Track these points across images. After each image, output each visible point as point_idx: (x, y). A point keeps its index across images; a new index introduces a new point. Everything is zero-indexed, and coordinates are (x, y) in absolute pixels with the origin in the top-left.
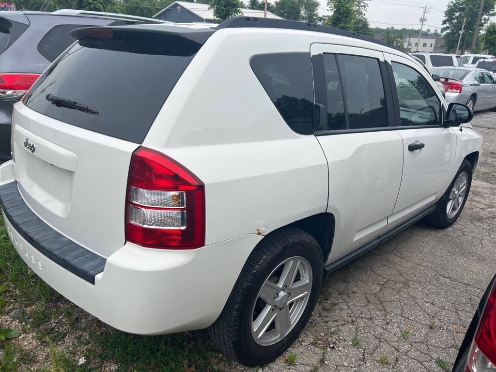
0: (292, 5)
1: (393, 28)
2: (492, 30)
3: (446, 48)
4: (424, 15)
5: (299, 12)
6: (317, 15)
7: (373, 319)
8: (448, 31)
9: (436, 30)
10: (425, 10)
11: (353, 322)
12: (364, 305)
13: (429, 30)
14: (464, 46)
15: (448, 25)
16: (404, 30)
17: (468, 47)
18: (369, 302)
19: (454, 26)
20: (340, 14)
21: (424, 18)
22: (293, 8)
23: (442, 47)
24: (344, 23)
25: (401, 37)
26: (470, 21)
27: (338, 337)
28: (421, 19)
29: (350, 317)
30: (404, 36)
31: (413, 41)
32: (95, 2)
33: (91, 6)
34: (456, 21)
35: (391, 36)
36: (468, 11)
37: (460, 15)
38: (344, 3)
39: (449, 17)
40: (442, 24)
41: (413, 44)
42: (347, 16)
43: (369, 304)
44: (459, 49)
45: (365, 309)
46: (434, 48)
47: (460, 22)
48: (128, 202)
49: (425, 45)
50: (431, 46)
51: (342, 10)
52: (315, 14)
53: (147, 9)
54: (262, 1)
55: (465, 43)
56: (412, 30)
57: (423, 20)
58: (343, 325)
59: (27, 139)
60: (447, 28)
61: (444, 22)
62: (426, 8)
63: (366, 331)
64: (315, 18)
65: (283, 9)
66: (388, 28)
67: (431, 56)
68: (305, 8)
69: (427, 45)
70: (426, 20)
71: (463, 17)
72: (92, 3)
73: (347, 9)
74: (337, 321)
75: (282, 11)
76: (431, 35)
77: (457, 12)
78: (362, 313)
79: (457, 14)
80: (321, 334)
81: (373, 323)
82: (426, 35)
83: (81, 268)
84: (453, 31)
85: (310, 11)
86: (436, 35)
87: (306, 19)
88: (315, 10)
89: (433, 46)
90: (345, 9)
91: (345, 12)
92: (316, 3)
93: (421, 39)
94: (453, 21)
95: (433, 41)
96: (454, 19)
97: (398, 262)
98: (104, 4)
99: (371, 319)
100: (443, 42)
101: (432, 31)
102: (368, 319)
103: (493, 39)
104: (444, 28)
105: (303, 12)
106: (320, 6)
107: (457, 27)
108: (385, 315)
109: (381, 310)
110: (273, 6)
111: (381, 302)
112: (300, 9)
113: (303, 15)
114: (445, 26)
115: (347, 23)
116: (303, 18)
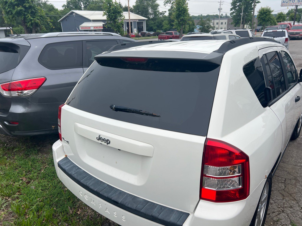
0: (143, 7)
1: (201, 15)
2: (263, 12)
3: (234, 24)
4: (220, 6)
5: (148, 11)
6: (159, 12)
7: (293, 207)
8: (234, 14)
9: (226, 14)
10: (220, 3)
11: (283, 211)
12: (282, 198)
13: (222, 14)
14: (244, 22)
15: (233, 11)
16: (208, 16)
17: (247, 22)
18: (283, 195)
19: (237, 10)
20: (180, 11)
21: (220, 8)
22: (144, 8)
23: (232, 24)
24: (183, 17)
25: (209, 20)
26: (246, 7)
27: (281, 223)
28: (219, 9)
29: (279, 208)
30: (210, 19)
31: (216, 21)
32: (34, 19)
33: (32, 22)
34: (238, 8)
35: (204, 20)
36: (244, 2)
37: (240, 4)
38: (182, 5)
39: (233, 6)
40: (231, 11)
41: (215, 24)
42: (184, 13)
43: (284, 197)
44: (242, 24)
45: (284, 201)
46: (227, 25)
47: (240, 9)
48: (203, 175)
49: (222, 23)
50: (225, 24)
51: (181, 9)
52: (157, 11)
53: (53, 17)
54: (125, 6)
55: (245, 20)
56: (213, 16)
57: (220, 9)
58: (278, 214)
59: (100, 136)
60: (233, 13)
61: (231, 9)
62: (221, 2)
63: (294, 216)
64: (158, 13)
65: (138, 9)
66: (199, 15)
67: (236, 32)
68: (152, 8)
69: (223, 23)
70: (221, 9)
71: (242, 5)
72: (33, 20)
73: (184, 8)
74: (274, 212)
75: (137, 11)
76: (224, 17)
77: (238, 3)
78: (284, 204)
79: (238, 4)
80: (271, 223)
81: (294, 209)
82: (221, 17)
83: (169, 221)
84: (237, 14)
85: (155, 10)
86: (227, 17)
87: (152, 14)
88: (157, 9)
89: (227, 23)
90: (183, 8)
91: (183, 10)
92: (157, 5)
93: (220, 20)
94: (236, 8)
95: (226, 21)
96: (236, 7)
97: (283, 166)
98: (40, 19)
99: (292, 207)
100: (232, 21)
101: (224, 15)
102: (290, 207)
103: (264, 17)
104: (231, 13)
105: (150, 11)
106: (159, 6)
107: (239, 11)
108: (297, 203)
109: (293, 200)
110: (132, 8)
111: (291, 195)
112: (148, 9)
113: (151, 12)
114: (232, 11)
115: (185, 16)
116: (151, 14)
